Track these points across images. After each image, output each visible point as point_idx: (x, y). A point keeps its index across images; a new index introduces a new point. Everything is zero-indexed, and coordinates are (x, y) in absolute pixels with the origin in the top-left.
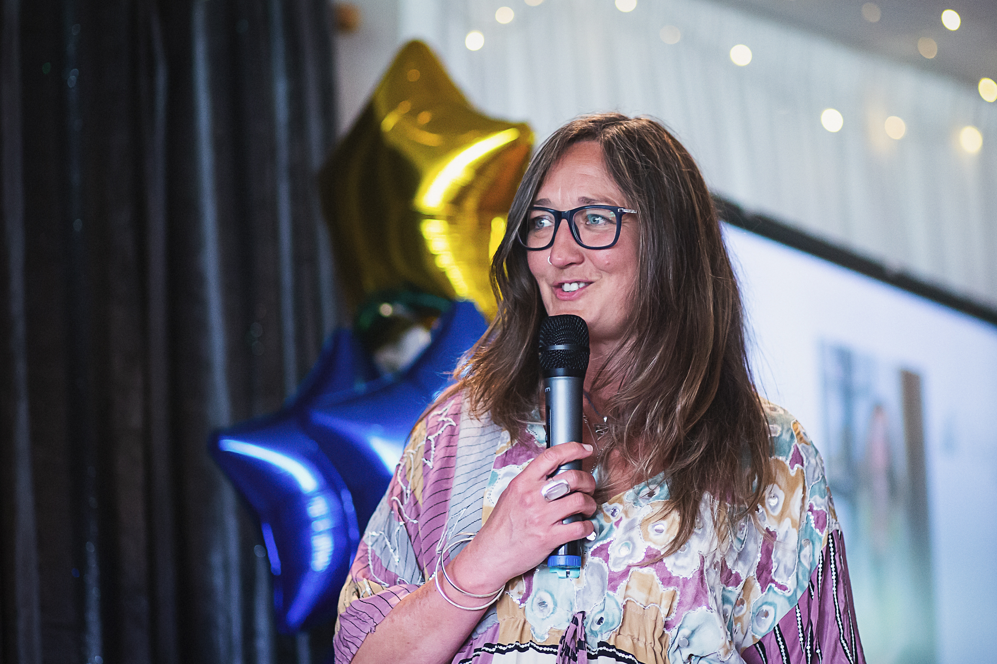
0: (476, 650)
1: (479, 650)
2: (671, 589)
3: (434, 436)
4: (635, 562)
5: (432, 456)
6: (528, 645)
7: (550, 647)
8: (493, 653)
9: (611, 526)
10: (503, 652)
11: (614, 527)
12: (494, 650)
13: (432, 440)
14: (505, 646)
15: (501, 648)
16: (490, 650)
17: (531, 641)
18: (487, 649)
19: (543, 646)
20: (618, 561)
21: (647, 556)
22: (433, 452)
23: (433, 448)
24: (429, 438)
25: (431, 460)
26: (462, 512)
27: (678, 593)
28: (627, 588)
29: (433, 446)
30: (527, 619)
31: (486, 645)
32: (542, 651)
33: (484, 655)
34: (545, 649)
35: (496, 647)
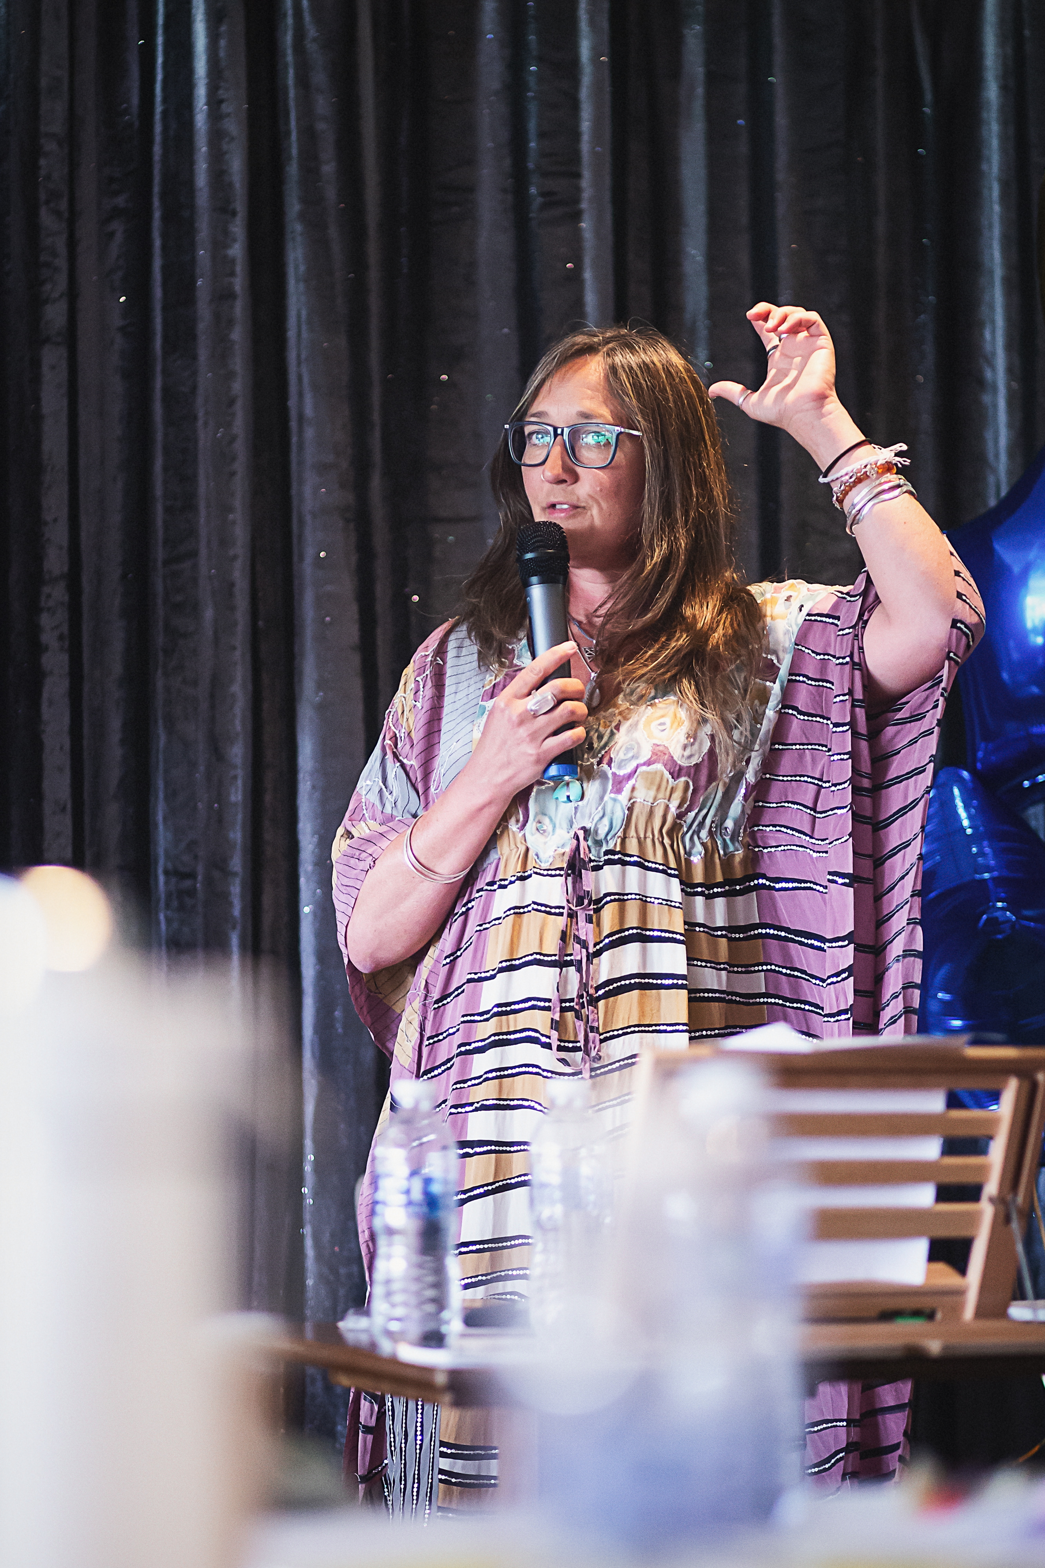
0: (478, 891)
1: (481, 890)
2: (683, 779)
3: (422, 677)
4: (642, 762)
5: (421, 697)
6: (532, 872)
7: (555, 870)
8: (495, 890)
9: (612, 731)
10: (505, 887)
11: (615, 731)
12: (496, 887)
13: (420, 681)
14: (507, 880)
15: (503, 883)
16: (492, 888)
17: (534, 867)
18: (489, 888)
19: (548, 870)
20: (623, 764)
21: (654, 753)
22: (421, 693)
23: (422, 689)
24: (418, 679)
25: (420, 700)
26: (452, 747)
27: (691, 784)
28: (633, 789)
29: (421, 686)
30: (529, 846)
31: (488, 884)
32: (548, 875)
33: (487, 896)
34: (550, 872)
35: (498, 883)
